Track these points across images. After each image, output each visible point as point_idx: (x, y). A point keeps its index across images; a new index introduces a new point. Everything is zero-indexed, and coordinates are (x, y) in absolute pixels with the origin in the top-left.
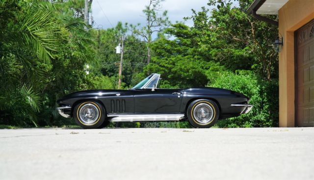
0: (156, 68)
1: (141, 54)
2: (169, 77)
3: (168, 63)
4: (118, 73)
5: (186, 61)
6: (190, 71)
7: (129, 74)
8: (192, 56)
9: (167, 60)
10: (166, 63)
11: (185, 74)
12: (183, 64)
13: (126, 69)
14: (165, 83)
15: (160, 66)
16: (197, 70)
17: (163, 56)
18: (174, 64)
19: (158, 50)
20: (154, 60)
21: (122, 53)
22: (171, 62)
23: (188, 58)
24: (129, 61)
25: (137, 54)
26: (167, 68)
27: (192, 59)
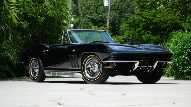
0: (139, 19)
1: (128, 6)
2: (151, 27)
3: (150, 15)
5: (165, 14)
6: (168, 22)
7: (118, 24)
8: (171, 9)
9: (148, 12)
10: (148, 15)
11: (165, 25)
12: (163, 16)
13: (115, 19)
14: (148, 33)
15: (143, 17)
16: (175, 22)
17: (145, 9)
18: (154, 16)
19: (140, 3)
20: (137, 13)
21: (110, 5)
22: (152, 14)
23: (167, 11)
24: (118, 12)
25: (125, 6)
26: (148, 19)
27: (171, 12)
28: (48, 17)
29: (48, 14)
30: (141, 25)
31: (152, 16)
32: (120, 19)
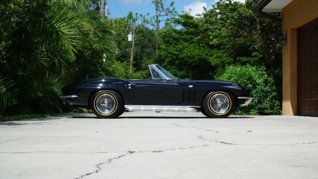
0: (165, 54)
1: (150, 41)
2: (177, 62)
3: (176, 50)
4: (130, 58)
5: (192, 49)
6: (196, 58)
7: (140, 59)
8: (197, 44)
9: (174, 47)
10: (174, 50)
11: (191, 60)
12: (190, 51)
13: (137, 55)
14: (173, 68)
15: (169, 53)
16: (202, 57)
17: (171, 44)
18: (181, 51)
19: (166, 38)
20: (163, 48)
21: (133, 40)
22: (178, 49)
23: (194, 46)
24: (140, 47)
25: (146, 41)
26: (174, 54)
27: (197, 47)
28: (93, 50)
29: (95, 48)
30: (167, 60)
31: (178, 51)
32: (141, 54)
